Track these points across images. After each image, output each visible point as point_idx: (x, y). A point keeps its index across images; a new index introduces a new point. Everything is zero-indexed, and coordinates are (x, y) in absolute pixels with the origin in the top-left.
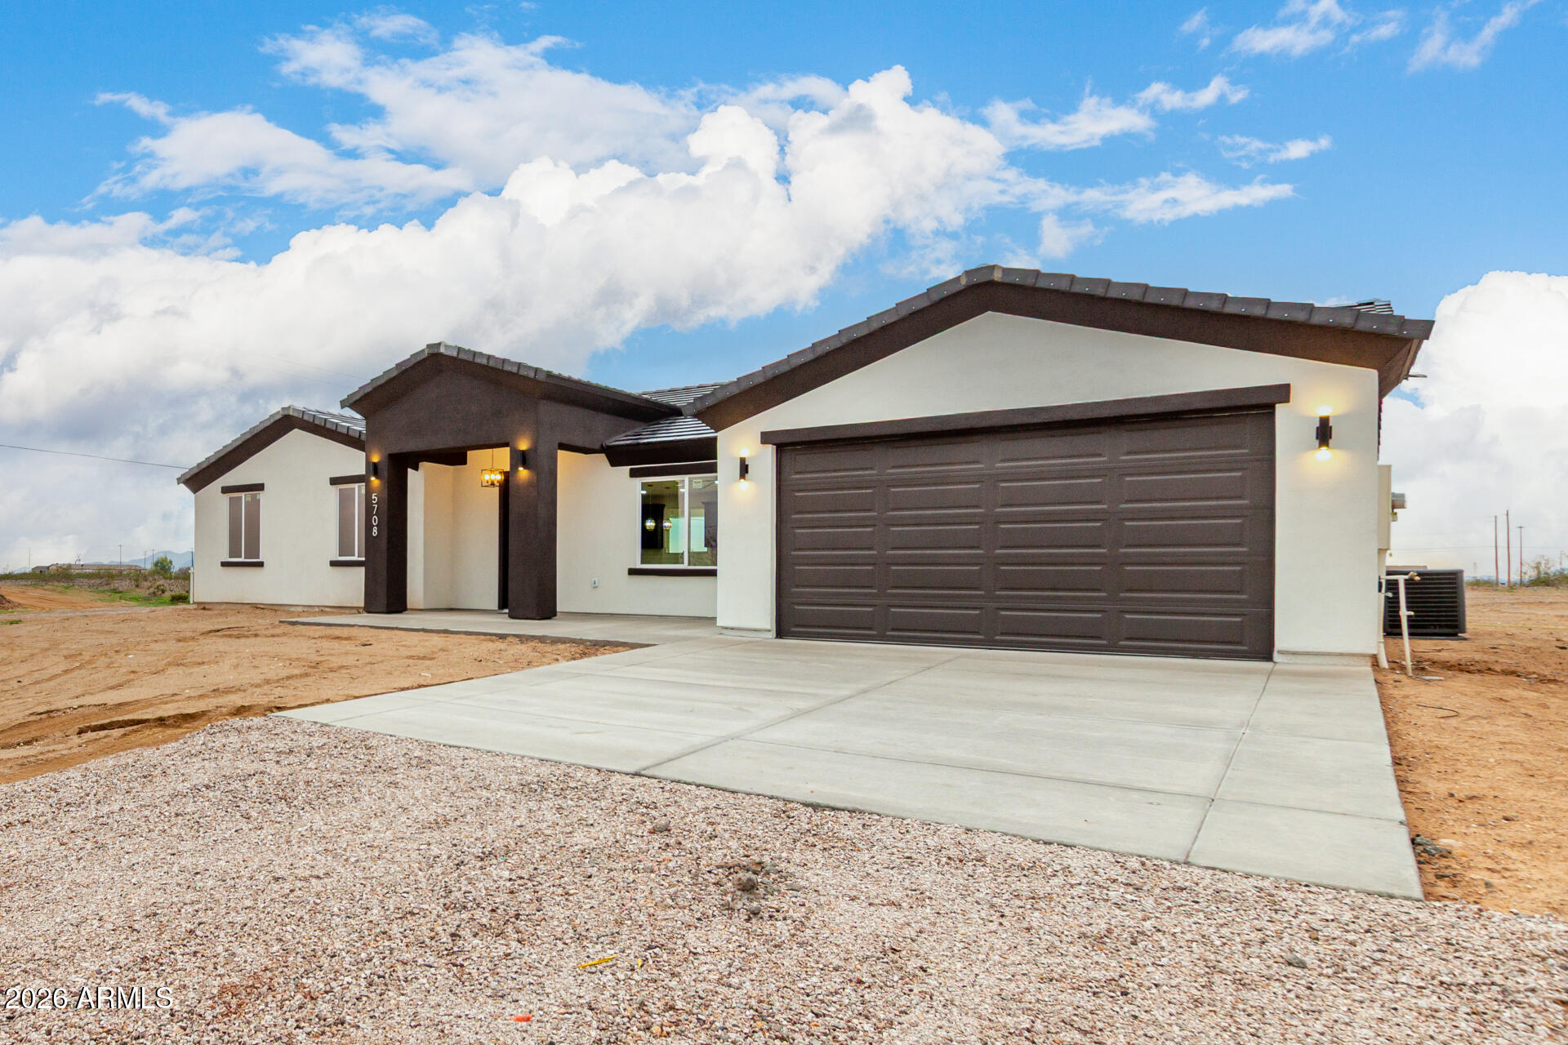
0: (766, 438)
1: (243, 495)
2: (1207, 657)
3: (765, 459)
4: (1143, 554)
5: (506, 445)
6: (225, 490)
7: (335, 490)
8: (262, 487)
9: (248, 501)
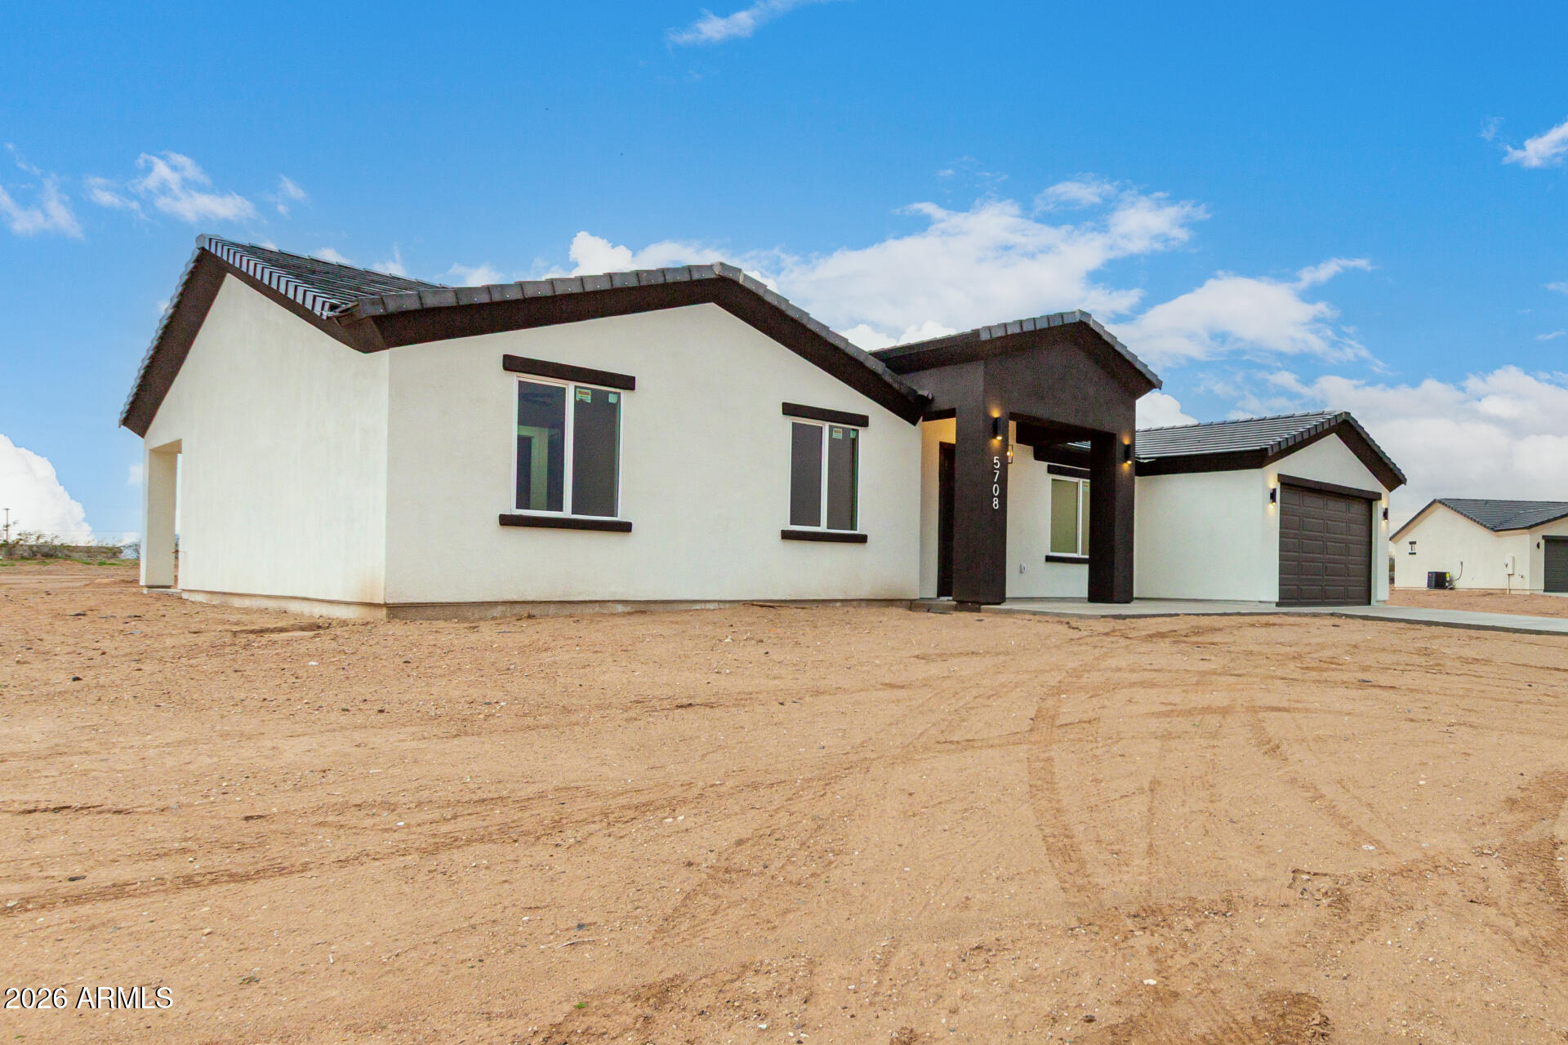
0: (1280, 478)
1: (569, 386)
3: (1277, 491)
6: (511, 363)
7: (789, 424)
8: (628, 383)
9: (581, 400)
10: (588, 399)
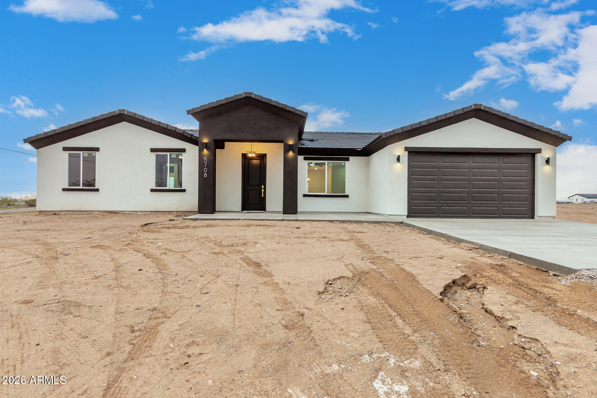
0: (406, 149)
1: (81, 153)
2: (520, 219)
3: (405, 156)
4: (508, 191)
5: (281, 141)
6: (65, 149)
7: (154, 155)
8: (97, 149)
9: (85, 156)
10: (87, 155)
